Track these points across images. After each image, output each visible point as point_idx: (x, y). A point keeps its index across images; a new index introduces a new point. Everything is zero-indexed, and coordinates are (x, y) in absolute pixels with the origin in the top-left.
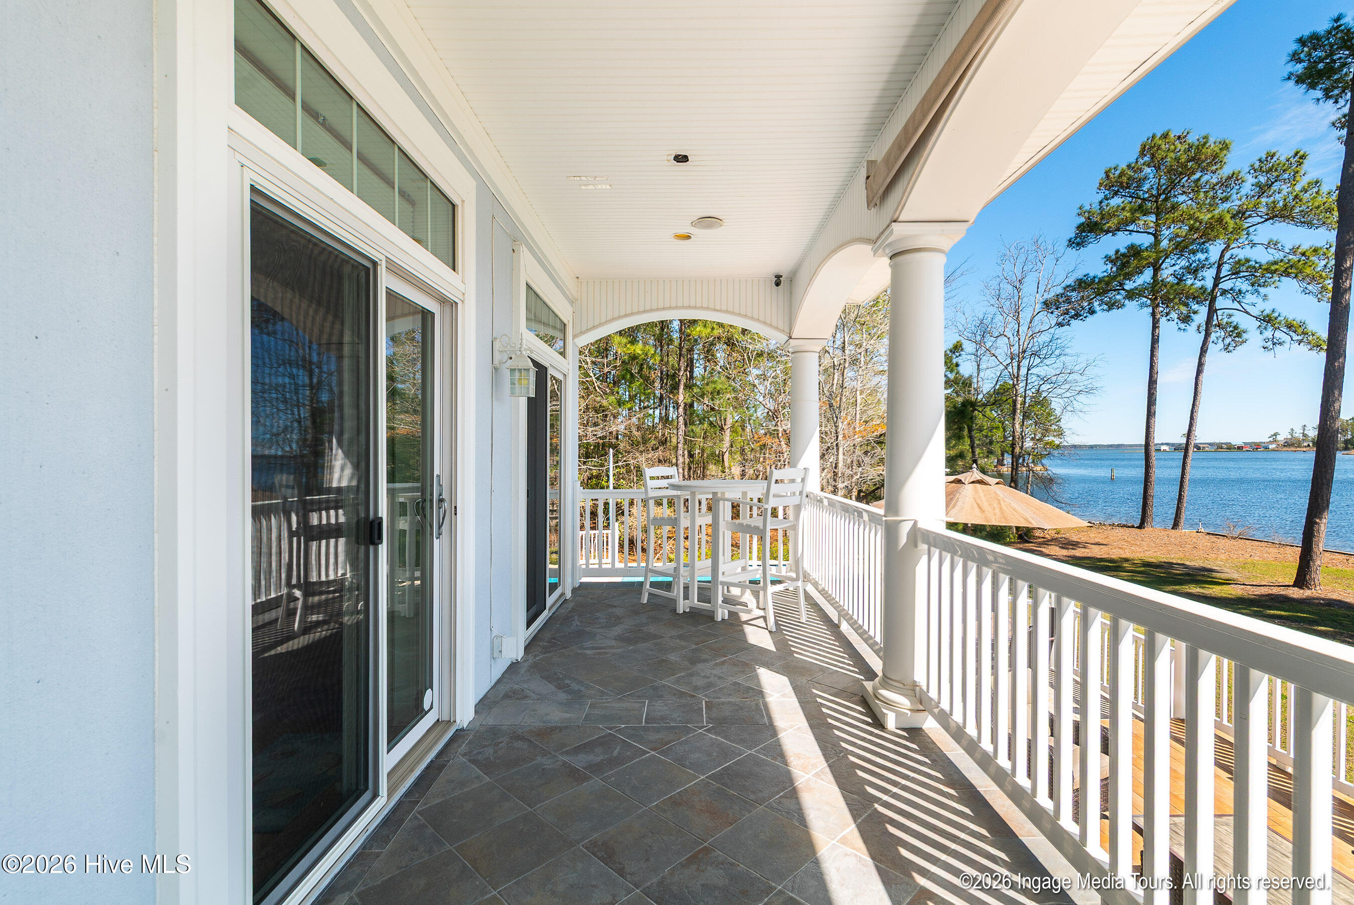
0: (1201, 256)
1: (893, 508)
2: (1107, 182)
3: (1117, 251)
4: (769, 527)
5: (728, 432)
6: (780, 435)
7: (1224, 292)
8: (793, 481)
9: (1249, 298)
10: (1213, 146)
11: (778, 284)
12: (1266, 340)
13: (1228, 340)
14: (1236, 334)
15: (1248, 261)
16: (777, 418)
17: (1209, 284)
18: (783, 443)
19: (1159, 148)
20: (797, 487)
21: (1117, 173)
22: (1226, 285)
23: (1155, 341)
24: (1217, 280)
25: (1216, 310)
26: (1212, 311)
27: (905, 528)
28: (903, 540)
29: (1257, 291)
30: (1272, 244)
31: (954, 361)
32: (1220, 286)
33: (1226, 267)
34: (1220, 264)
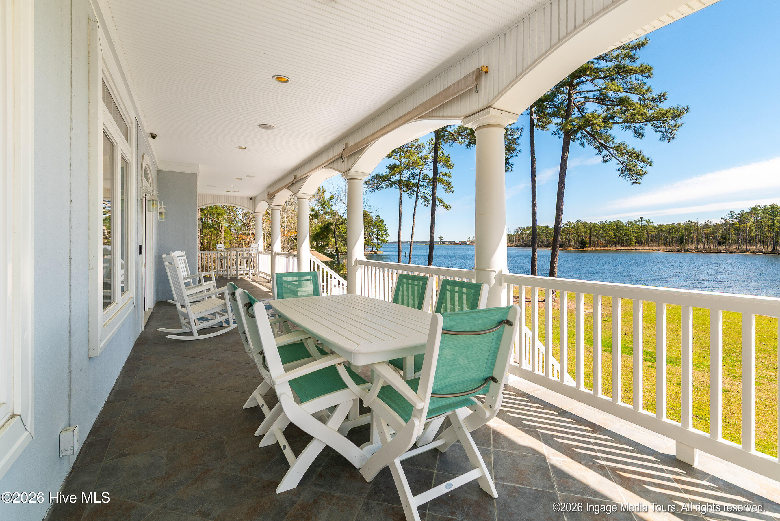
1: (272, 249)
3: (390, 165)
4: (250, 257)
5: (223, 233)
6: (251, 235)
7: (421, 186)
8: (256, 247)
11: (251, 199)
14: (427, 200)
16: (249, 227)
17: (417, 182)
18: (252, 238)
20: (256, 249)
22: (421, 183)
24: (419, 181)
26: (418, 192)
27: (274, 253)
28: (274, 254)
31: (330, 204)
32: (420, 183)
33: (421, 177)
34: (419, 176)
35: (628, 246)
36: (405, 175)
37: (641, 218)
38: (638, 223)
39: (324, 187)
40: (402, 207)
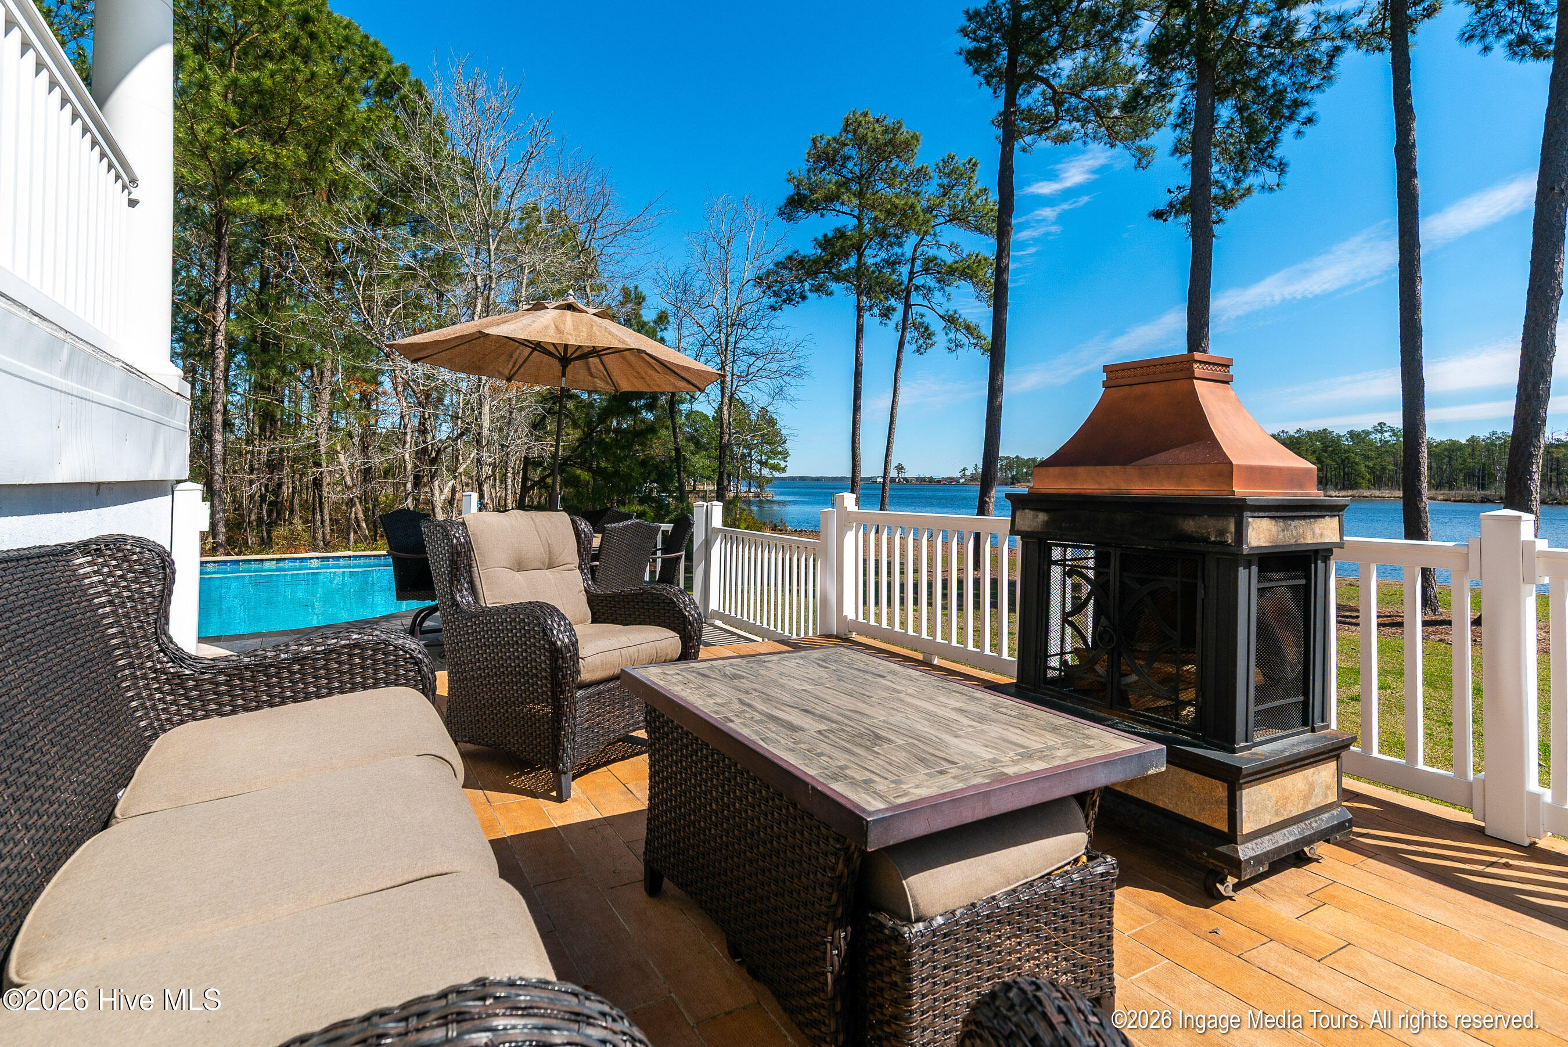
0: (897, 250)
2: (814, 151)
7: (917, 288)
9: (938, 296)
10: (905, 133)
12: (950, 341)
13: (921, 342)
14: (926, 333)
15: (936, 258)
17: (905, 278)
19: (860, 124)
21: (823, 142)
22: (919, 281)
23: (860, 330)
24: (912, 274)
25: (911, 306)
26: (908, 307)
29: (942, 288)
30: (953, 247)
32: (914, 281)
33: (918, 262)
34: (913, 260)
35: (1352, 488)
36: (873, 257)
37: (1380, 424)
38: (1372, 437)
39: (639, 289)
40: (865, 344)
